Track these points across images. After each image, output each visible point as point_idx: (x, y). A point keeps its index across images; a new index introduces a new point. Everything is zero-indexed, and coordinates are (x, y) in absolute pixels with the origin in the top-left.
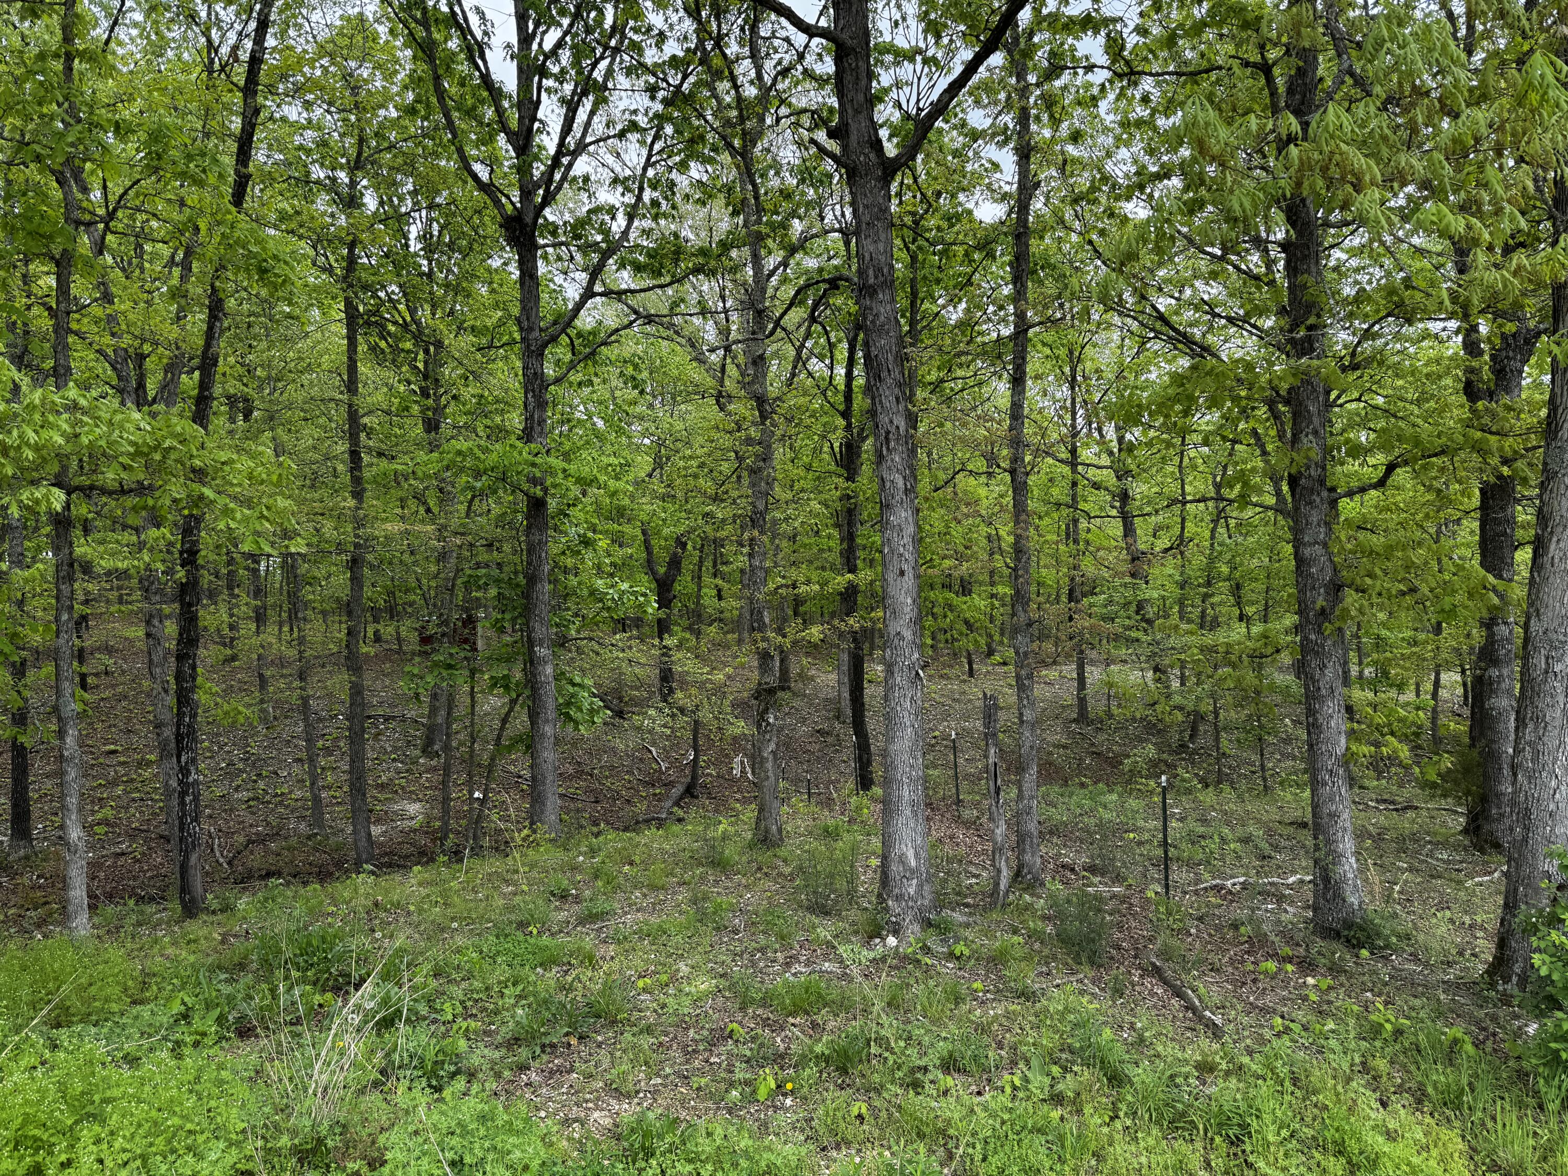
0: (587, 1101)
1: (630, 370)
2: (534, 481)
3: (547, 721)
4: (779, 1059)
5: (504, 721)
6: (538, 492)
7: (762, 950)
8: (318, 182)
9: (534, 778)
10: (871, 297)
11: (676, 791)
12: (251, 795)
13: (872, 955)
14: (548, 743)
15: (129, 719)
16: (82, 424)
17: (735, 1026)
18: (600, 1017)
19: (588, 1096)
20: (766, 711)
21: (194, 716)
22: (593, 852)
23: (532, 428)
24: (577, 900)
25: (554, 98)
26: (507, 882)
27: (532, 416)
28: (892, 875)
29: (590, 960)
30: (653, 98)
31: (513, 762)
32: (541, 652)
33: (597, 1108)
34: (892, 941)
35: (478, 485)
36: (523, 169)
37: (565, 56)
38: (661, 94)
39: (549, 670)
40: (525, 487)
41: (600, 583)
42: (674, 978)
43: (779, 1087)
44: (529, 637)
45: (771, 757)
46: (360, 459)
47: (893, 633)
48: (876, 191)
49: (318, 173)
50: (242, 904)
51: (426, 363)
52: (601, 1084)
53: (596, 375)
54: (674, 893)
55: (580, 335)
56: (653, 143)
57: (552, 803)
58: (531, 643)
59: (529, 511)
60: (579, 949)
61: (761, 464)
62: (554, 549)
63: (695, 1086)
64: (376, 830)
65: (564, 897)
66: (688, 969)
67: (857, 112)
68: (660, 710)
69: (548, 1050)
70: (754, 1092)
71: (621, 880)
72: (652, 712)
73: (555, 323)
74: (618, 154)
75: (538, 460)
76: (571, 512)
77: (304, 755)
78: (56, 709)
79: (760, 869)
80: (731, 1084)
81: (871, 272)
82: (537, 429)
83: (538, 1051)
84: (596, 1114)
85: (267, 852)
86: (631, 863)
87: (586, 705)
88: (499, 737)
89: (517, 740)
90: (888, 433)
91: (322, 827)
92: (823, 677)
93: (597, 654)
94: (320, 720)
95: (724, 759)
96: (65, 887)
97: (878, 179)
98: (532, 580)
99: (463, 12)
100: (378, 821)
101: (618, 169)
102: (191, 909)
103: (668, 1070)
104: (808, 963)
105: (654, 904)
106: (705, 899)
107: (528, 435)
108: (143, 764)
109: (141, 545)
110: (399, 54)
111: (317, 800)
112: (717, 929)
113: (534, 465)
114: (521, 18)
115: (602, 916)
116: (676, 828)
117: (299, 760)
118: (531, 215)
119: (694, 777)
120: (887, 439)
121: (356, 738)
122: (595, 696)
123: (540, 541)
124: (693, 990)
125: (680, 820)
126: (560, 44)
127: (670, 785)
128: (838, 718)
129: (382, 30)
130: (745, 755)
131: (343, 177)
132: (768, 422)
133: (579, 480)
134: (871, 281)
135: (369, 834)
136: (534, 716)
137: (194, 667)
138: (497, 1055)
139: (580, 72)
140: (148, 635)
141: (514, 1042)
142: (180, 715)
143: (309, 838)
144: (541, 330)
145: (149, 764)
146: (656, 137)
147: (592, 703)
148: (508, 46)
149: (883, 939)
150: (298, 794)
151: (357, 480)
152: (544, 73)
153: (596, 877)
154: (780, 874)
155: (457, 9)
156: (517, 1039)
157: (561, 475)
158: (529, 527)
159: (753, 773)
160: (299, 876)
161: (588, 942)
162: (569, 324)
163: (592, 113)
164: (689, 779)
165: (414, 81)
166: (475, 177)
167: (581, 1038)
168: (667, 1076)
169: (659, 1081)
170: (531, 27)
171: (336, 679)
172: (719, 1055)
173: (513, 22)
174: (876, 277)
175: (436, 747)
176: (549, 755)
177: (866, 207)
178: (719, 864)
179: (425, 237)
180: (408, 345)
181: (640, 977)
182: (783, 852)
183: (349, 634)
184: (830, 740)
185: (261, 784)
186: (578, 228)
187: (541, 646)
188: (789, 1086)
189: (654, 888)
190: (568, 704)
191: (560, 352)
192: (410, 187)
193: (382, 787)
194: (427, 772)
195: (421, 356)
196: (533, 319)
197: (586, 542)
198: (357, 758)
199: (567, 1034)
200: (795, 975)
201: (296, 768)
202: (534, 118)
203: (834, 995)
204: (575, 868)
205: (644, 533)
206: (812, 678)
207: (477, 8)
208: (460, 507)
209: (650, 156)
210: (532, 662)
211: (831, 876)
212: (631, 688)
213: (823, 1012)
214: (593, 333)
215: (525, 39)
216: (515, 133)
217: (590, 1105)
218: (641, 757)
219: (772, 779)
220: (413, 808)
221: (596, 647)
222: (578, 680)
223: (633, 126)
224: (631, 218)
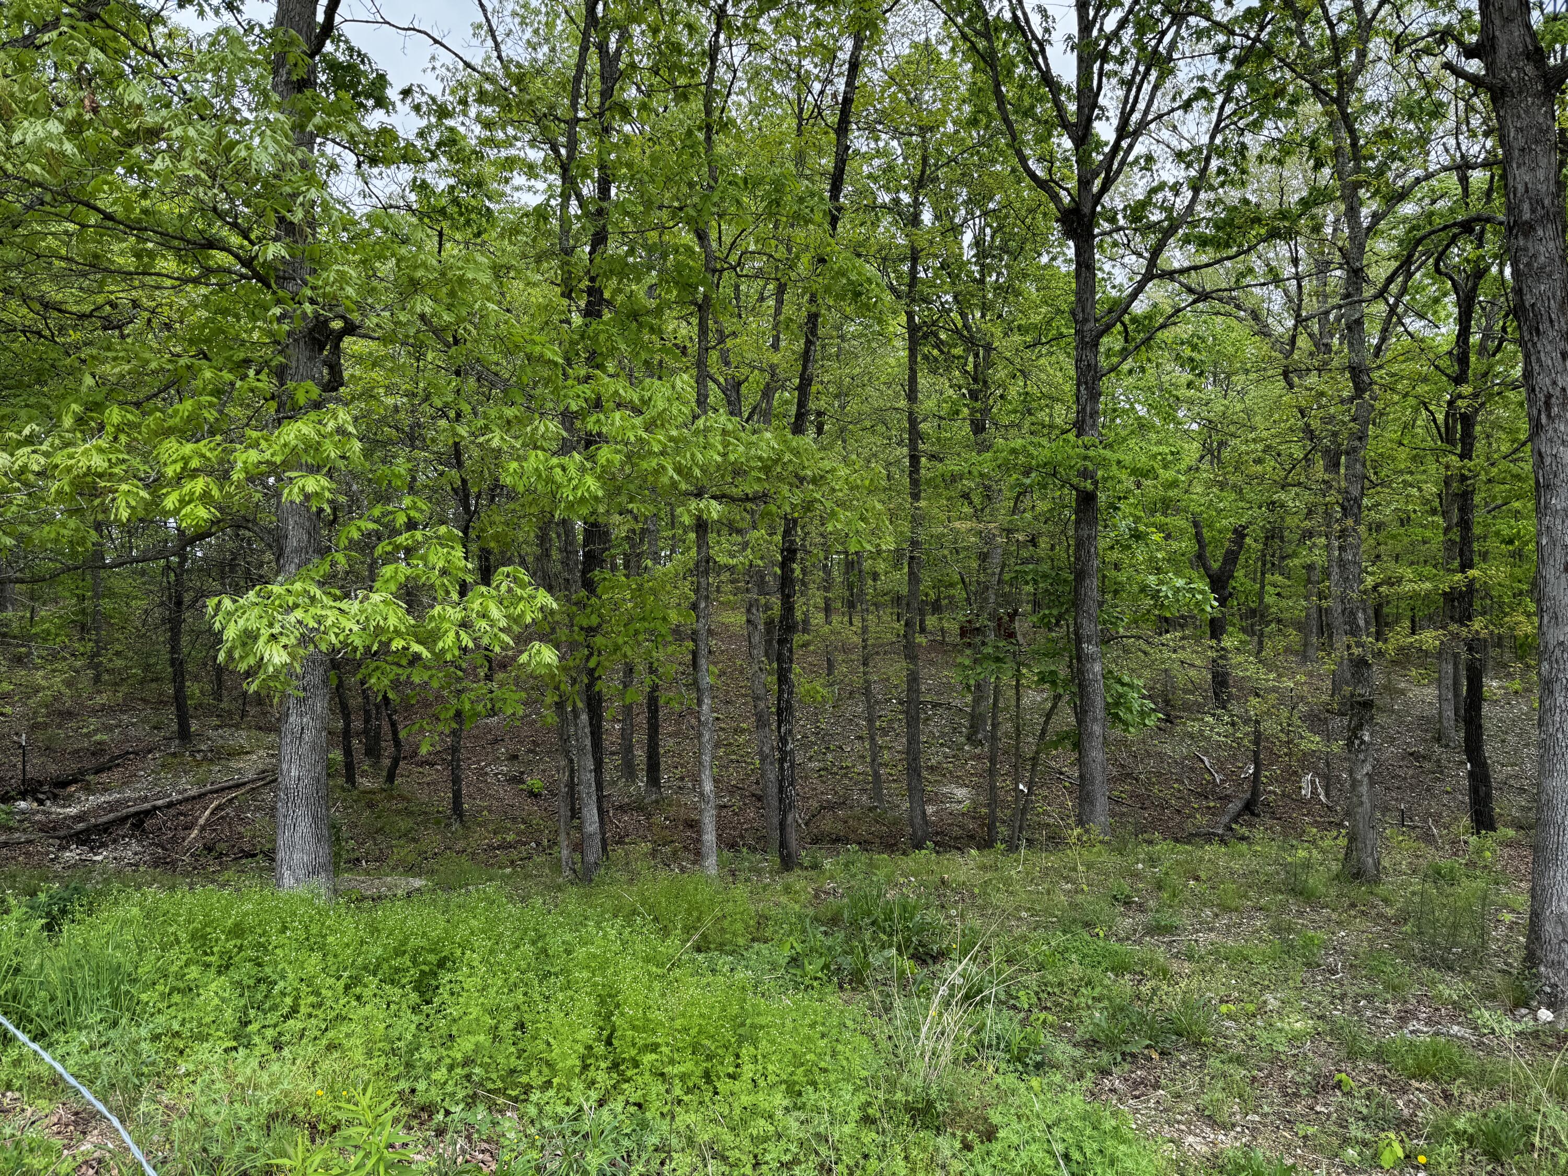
0: (1179, 1122)
1: (1187, 352)
2: (1085, 474)
3: (1095, 720)
4: (1404, 1125)
5: (1049, 716)
6: (1089, 485)
7: (1369, 998)
8: (884, 206)
9: (1081, 777)
10: (1526, 236)
11: (1234, 806)
12: (821, 765)
13: (1518, 1027)
14: (1097, 742)
15: (727, 692)
16: (729, 443)
17: (1343, 1076)
18: (1181, 1035)
19: (1179, 1117)
20: (1360, 726)
21: (791, 693)
22: (1152, 861)
23: (1084, 421)
24: (1141, 908)
25: (1114, 81)
26: (1068, 880)
27: (1084, 409)
28: (1545, 936)
29: (1164, 973)
30: (1222, 60)
31: (1054, 758)
32: (1089, 648)
33: (1190, 1132)
34: (1545, 1015)
35: (1028, 481)
36: (1083, 160)
37: (1128, 34)
38: (1230, 54)
39: (1097, 668)
40: (1075, 481)
41: (1152, 580)
42: (1262, 1009)
43: (1407, 1157)
44: (1076, 633)
45: (1366, 780)
46: (918, 462)
47: (1552, 643)
48: (1534, 109)
49: (884, 197)
50: (827, 864)
51: (976, 366)
52: (1191, 1108)
53: (1149, 360)
54: (1251, 918)
55: (1134, 320)
56: (1222, 107)
57: (1101, 804)
58: (1079, 640)
59: (1078, 504)
60: (1152, 960)
61: (1357, 443)
62: (1102, 544)
63: (1301, 1133)
64: (930, 809)
65: (1127, 903)
66: (1278, 1003)
67: (1507, 20)
68: (1218, 718)
69: (1129, 1059)
70: (1376, 1156)
71: (1187, 894)
72: (1209, 719)
73: (1110, 311)
74: (1175, 127)
75: (1091, 453)
76: (1122, 505)
77: (865, 733)
78: (695, 682)
79: (1353, 905)
80: (1346, 1141)
81: (1526, 207)
82: (1089, 421)
83: (1119, 1059)
84: (1191, 1139)
85: (836, 818)
86: (1197, 879)
87: (1136, 706)
88: (1044, 732)
89: (1062, 738)
90: (1549, 397)
91: (881, 801)
92: (1417, 691)
93: (1145, 653)
94: (877, 702)
95: (1293, 776)
96: (700, 832)
97: (1537, 95)
98: (1081, 575)
99: (1025, 14)
100: (930, 801)
101: (1174, 143)
102: (788, 863)
103: (1266, 1109)
104: (1429, 1022)
105: (1228, 926)
106: (1289, 930)
107: (1080, 427)
108: (738, 731)
109: (745, 546)
110: (960, 70)
111: (876, 775)
112: (1308, 964)
113: (1086, 458)
114: (1082, 6)
115: (1169, 929)
116: (1244, 847)
117: (860, 738)
118: (1089, 205)
119: (1255, 793)
120: (1548, 405)
121: (913, 721)
122: (1144, 697)
123: (1089, 537)
124: (1287, 1027)
125: (1243, 838)
126: (1122, 24)
127: (1227, 798)
128: (1439, 740)
129: (944, 50)
130: (1316, 774)
131: (905, 198)
132: (1367, 396)
133: (1134, 472)
134: (1527, 216)
135: (924, 812)
136: (1081, 714)
137: (791, 650)
138: (1077, 1053)
139: (1143, 48)
140: (749, 621)
141: (1092, 1044)
142: (781, 691)
143: (870, 809)
144: (1096, 320)
145: (743, 731)
146: (1227, 100)
147: (1142, 705)
148: (1069, 38)
149: (1534, 1011)
150: (860, 768)
151: (915, 483)
152: (1105, 56)
153: (1160, 888)
154: (1380, 915)
155: (1019, 13)
156: (1095, 1041)
157: (1115, 467)
158: (1078, 522)
159: (1327, 795)
160: (865, 845)
161: (1161, 955)
162: (1126, 311)
163: (1156, 88)
164: (1248, 795)
165: (975, 91)
166: (1033, 175)
167: (1162, 1053)
168: (1266, 1115)
169: (1257, 1118)
170: (1091, 13)
171: (897, 666)
172: (1325, 1105)
173: (1073, 15)
174: (1533, 211)
175: (980, 736)
176: (1097, 755)
177: (1519, 130)
178: (1300, 891)
179: (978, 242)
180: (958, 351)
181: (1221, 1001)
182: (1381, 890)
183: (906, 625)
184: (1427, 765)
185: (830, 756)
186: (1137, 212)
187: (1089, 642)
188: (1422, 1159)
189: (1226, 909)
190: (1117, 704)
191: (1112, 341)
192: (964, 195)
193: (932, 769)
194: (972, 759)
195: (971, 359)
196: (1088, 310)
197: (1137, 536)
198: (913, 740)
199: (1147, 1047)
200: (1412, 1032)
201: (858, 745)
202: (1095, 105)
203: (1471, 1065)
204: (1136, 875)
205: (1196, 524)
206: (1403, 692)
207: (1039, 7)
208: (1006, 504)
209: (1219, 121)
210: (1080, 657)
211: (1455, 926)
212: (1186, 691)
213: (1458, 1082)
214: (1149, 317)
215: (1085, 26)
216: (1073, 125)
217: (1183, 1127)
218: (1192, 766)
219: (1367, 805)
220: (961, 793)
221: (1145, 647)
222: (1126, 679)
223: (1202, 93)
224: (1196, 190)
